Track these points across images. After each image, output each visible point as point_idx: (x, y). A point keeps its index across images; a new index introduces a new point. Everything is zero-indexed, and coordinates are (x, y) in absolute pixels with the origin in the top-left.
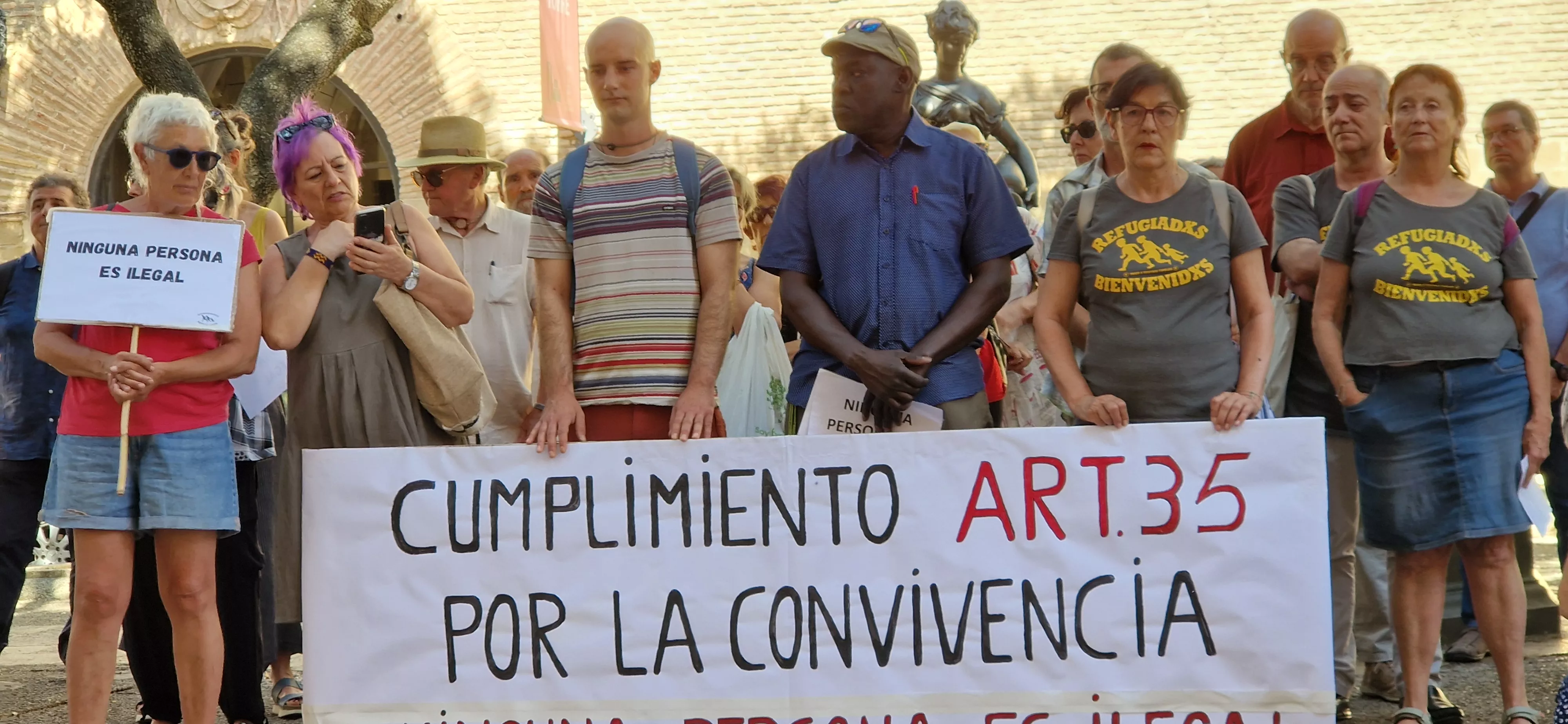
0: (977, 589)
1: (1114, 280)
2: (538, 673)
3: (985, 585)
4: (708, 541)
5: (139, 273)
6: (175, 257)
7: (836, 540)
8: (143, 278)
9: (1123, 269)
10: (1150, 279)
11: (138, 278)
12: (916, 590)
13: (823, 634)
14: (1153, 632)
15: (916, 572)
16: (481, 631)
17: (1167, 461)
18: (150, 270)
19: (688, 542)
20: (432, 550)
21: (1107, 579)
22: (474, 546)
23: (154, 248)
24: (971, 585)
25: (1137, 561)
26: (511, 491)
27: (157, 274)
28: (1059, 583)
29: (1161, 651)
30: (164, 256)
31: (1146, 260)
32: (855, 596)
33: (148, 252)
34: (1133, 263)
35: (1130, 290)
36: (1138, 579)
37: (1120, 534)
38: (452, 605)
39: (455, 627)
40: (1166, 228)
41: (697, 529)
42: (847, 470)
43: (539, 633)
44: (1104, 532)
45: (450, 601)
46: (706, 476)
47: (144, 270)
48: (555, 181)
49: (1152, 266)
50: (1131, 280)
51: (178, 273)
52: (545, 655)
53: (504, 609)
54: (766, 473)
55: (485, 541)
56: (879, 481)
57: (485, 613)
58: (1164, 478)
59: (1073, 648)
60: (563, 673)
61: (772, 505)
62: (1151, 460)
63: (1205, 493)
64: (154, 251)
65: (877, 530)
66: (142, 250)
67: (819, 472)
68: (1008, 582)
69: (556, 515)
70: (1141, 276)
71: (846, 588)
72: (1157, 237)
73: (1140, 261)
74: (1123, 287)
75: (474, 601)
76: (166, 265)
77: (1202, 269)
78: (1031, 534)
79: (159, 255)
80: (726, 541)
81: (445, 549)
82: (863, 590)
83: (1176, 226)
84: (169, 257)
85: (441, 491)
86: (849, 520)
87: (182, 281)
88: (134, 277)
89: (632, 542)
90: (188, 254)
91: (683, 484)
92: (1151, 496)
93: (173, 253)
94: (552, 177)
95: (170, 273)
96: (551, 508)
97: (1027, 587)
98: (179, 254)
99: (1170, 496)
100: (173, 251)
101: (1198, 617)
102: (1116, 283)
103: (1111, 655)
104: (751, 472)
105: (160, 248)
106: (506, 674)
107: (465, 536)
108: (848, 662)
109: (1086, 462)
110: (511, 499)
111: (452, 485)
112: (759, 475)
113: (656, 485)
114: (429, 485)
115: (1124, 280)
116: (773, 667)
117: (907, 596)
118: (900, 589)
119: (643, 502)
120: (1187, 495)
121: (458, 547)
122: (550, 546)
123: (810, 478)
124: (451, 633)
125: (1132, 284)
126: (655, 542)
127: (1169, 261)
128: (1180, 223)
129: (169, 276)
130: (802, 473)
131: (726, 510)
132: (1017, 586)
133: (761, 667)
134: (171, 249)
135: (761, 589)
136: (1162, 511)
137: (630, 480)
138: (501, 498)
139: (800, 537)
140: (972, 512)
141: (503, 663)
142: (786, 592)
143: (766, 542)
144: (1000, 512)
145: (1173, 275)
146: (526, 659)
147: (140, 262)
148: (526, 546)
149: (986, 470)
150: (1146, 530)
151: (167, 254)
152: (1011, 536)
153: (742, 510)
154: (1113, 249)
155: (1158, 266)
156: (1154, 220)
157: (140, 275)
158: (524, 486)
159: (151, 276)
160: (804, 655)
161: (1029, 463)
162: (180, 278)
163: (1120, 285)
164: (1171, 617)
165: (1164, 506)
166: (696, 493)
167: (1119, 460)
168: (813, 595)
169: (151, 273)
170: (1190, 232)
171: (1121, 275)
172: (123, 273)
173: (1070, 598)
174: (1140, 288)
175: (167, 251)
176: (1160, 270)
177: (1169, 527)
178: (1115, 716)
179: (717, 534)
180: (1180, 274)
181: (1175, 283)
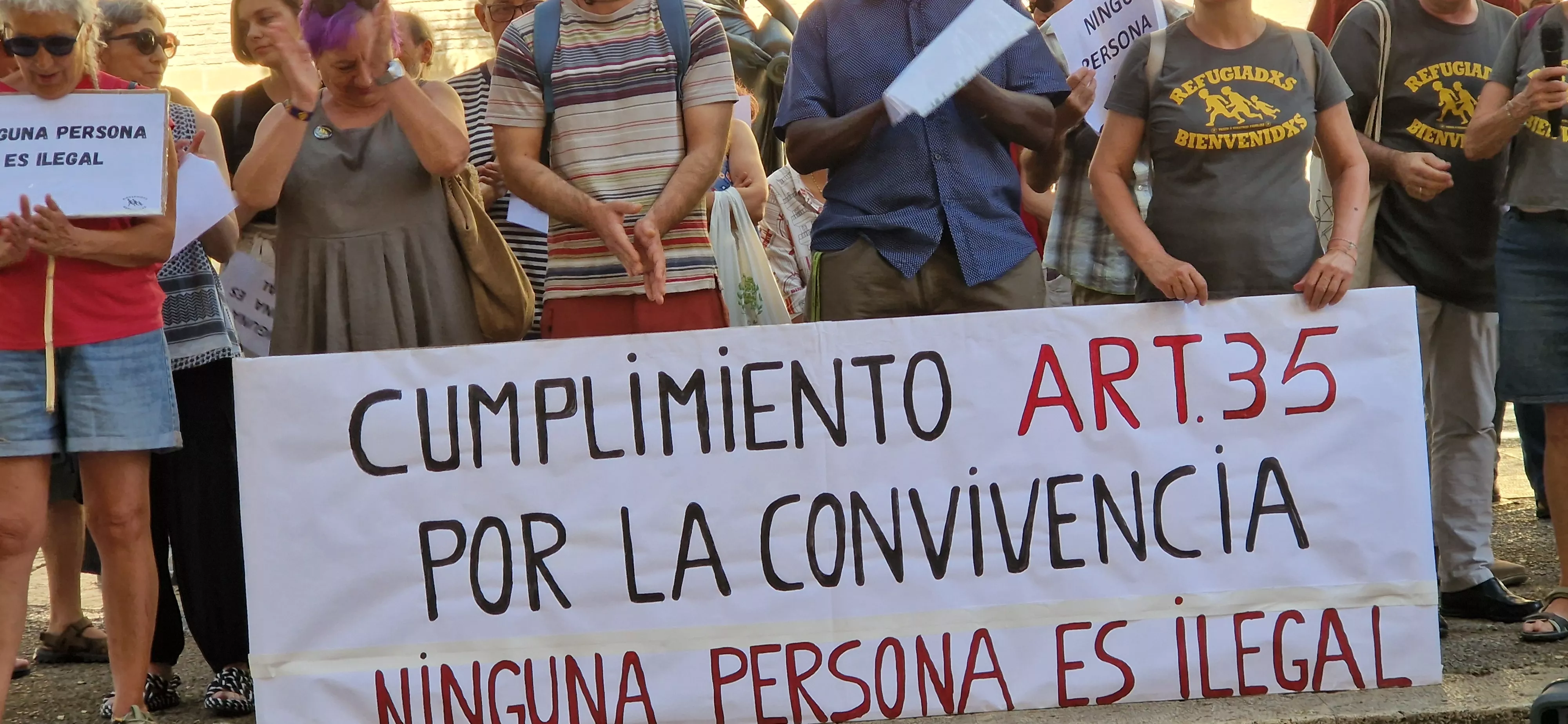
0: (1043, 487)
1: (1200, 136)
2: (535, 604)
3: (1053, 482)
4: (730, 445)
5: (50, 159)
6: (91, 136)
7: (881, 437)
8: (55, 163)
9: (1211, 124)
10: (1241, 136)
11: (50, 164)
12: (974, 491)
13: (869, 544)
14: (1239, 526)
15: (973, 471)
16: (465, 560)
17: (1247, 338)
18: (63, 154)
19: (706, 447)
20: (403, 469)
21: (1187, 470)
22: (453, 463)
23: (66, 128)
24: (1036, 483)
25: (1219, 449)
26: (494, 397)
27: (72, 157)
28: (1135, 477)
29: (1250, 546)
30: (79, 137)
31: (1234, 114)
32: (904, 501)
33: (59, 133)
34: (1220, 117)
35: (1218, 146)
36: (1221, 469)
37: (1200, 419)
38: (430, 532)
39: (434, 557)
40: (1251, 78)
41: (717, 432)
42: (890, 359)
43: (535, 560)
44: (1183, 417)
45: (426, 528)
46: (725, 372)
47: (56, 155)
48: (529, 39)
49: (1242, 121)
50: (1220, 136)
51: (96, 155)
52: (543, 585)
53: (492, 532)
54: (796, 366)
55: (467, 456)
56: (926, 370)
57: (470, 540)
58: (1246, 358)
59: (1152, 547)
60: (566, 604)
61: (805, 401)
62: (1230, 338)
63: (1290, 372)
64: (66, 132)
65: (928, 424)
66: (52, 132)
67: (858, 362)
68: (1078, 478)
69: (550, 424)
70: (1230, 132)
71: (894, 492)
72: (1244, 88)
73: (1228, 115)
74: (1211, 143)
75: (456, 527)
76: (81, 146)
77: (1295, 125)
78: (1101, 423)
79: (72, 136)
80: (752, 444)
81: (418, 469)
82: (913, 495)
83: (1261, 75)
84: (84, 137)
85: (410, 399)
86: (895, 414)
87: (101, 163)
88: (45, 163)
89: (641, 449)
90: (106, 132)
91: (698, 381)
92: (1233, 377)
93: (88, 132)
94: (523, 35)
95: (87, 155)
96: (543, 416)
97: (1098, 481)
98: (95, 133)
99: (1254, 376)
100: (88, 130)
101: (1288, 506)
102: (1203, 139)
103: (1195, 554)
104: (778, 365)
105: (73, 128)
106: (499, 607)
107: (441, 451)
108: (899, 577)
109: (1159, 341)
110: (495, 407)
111: (422, 395)
112: (787, 370)
113: (666, 384)
114: (394, 394)
115: (1212, 137)
116: (813, 585)
117: (964, 499)
118: (956, 491)
119: (651, 403)
120: (1271, 375)
121: (433, 465)
122: (544, 458)
123: (847, 369)
124: (429, 564)
125: (1220, 141)
126: (668, 449)
127: (1260, 116)
129: (86, 159)
130: (838, 364)
131: (750, 410)
132: (1088, 483)
133: (799, 586)
134: (85, 128)
135: (795, 498)
136: (1246, 392)
137: (635, 379)
138: (483, 407)
139: (839, 436)
140: (1034, 401)
141: (493, 595)
142: (825, 499)
143: (799, 443)
144: (1066, 399)
145: (1266, 132)
146: (520, 589)
147: (52, 145)
148: (516, 460)
149: (1047, 354)
150: (1229, 415)
151: (81, 134)
152: (1078, 425)
153: (770, 408)
154: (1196, 101)
155: (1248, 121)
156: (1236, 69)
157: (52, 161)
158: (509, 391)
159: (64, 160)
160: (848, 569)
161: (1096, 345)
162: (99, 160)
163: (1207, 142)
164: (1258, 509)
165: (1247, 388)
166: (713, 391)
167: (1197, 338)
168: (857, 502)
169: (65, 157)
171: (1208, 131)
172: (32, 160)
173: (1147, 492)
174: (1230, 145)
175: (81, 130)
176: (1250, 126)
177: (1255, 409)
178: (1201, 620)
179: (740, 437)
180: (1273, 130)
181: (1268, 141)
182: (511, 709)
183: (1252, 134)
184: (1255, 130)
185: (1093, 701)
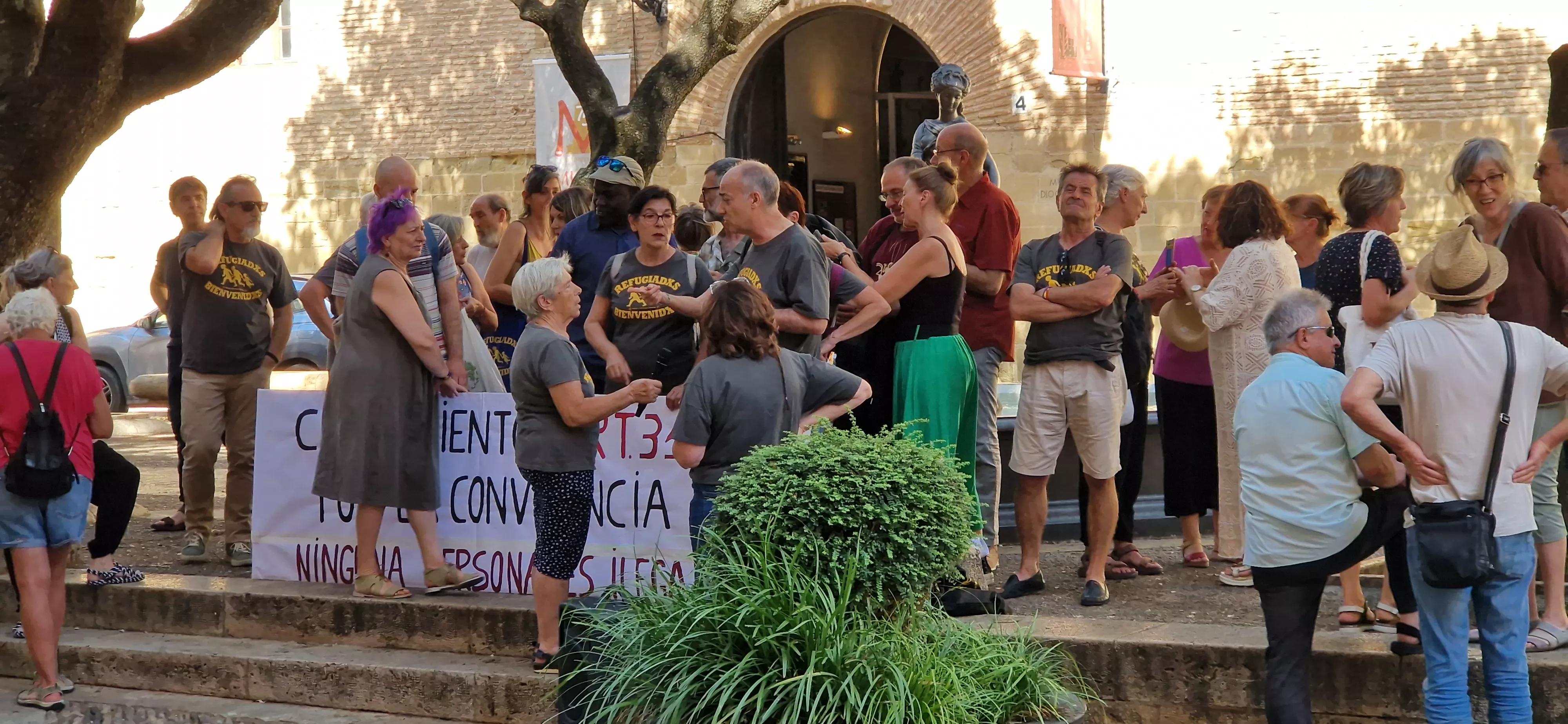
1: (624, 312)
7: (502, 452)
10: (643, 312)
13: (493, 504)
14: (642, 514)
17: (654, 417)
21: (622, 482)
25: (637, 473)
29: (645, 526)
32: (509, 483)
34: (635, 302)
35: (632, 317)
36: (637, 482)
37: (630, 457)
44: (623, 456)
54: (472, 412)
58: (652, 427)
59: (606, 520)
61: (474, 430)
62: (647, 416)
67: (497, 413)
70: (638, 310)
71: (505, 479)
82: (512, 481)
92: (645, 437)
99: (654, 437)
101: (662, 506)
103: (623, 526)
104: (465, 412)
108: (504, 522)
112: (469, 413)
115: (629, 312)
116: (469, 521)
123: (492, 416)
128: (666, 279)
130: (489, 413)
131: (453, 433)
133: (464, 521)
135: (466, 478)
136: (649, 445)
139: (485, 449)
142: (478, 479)
143: (470, 451)
153: (460, 432)
154: (626, 294)
156: (651, 277)
160: (484, 515)
163: (627, 315)
164: (651, 506)
165: (651, 443)
167: (631, 415)
168: (490, 481)
170: (670, 285)
171: (627, 309)
173: (605, 492)
174: (638, 317)
177: (652, 455)
178: (623, 560)
179: (448, 446)
180: (660, 311)
181: (657, 316)
182: (348, 569)
183: (649, 312)
184: (651, 310)
185: (578, 596)
